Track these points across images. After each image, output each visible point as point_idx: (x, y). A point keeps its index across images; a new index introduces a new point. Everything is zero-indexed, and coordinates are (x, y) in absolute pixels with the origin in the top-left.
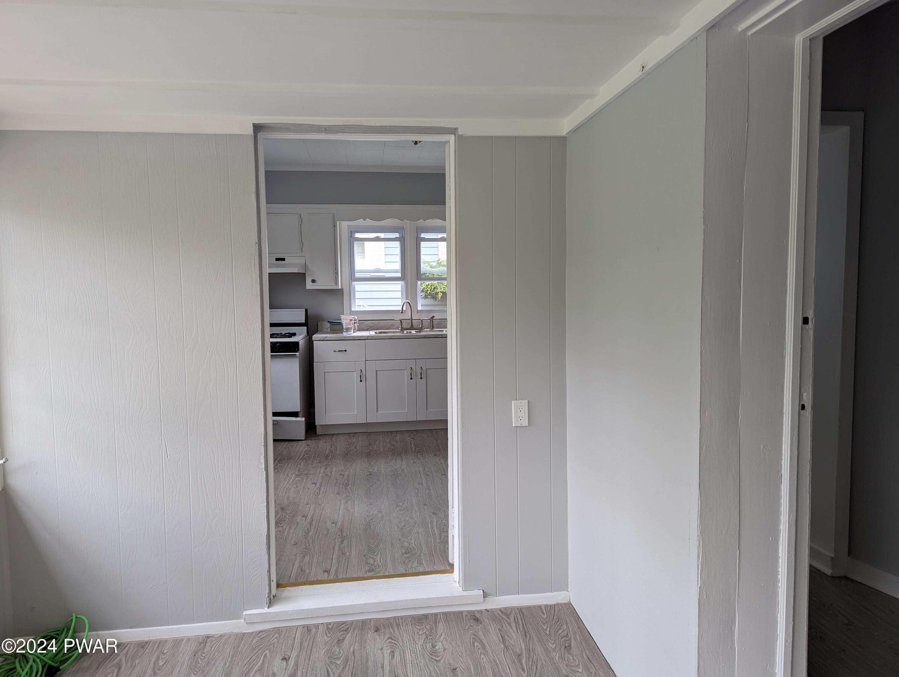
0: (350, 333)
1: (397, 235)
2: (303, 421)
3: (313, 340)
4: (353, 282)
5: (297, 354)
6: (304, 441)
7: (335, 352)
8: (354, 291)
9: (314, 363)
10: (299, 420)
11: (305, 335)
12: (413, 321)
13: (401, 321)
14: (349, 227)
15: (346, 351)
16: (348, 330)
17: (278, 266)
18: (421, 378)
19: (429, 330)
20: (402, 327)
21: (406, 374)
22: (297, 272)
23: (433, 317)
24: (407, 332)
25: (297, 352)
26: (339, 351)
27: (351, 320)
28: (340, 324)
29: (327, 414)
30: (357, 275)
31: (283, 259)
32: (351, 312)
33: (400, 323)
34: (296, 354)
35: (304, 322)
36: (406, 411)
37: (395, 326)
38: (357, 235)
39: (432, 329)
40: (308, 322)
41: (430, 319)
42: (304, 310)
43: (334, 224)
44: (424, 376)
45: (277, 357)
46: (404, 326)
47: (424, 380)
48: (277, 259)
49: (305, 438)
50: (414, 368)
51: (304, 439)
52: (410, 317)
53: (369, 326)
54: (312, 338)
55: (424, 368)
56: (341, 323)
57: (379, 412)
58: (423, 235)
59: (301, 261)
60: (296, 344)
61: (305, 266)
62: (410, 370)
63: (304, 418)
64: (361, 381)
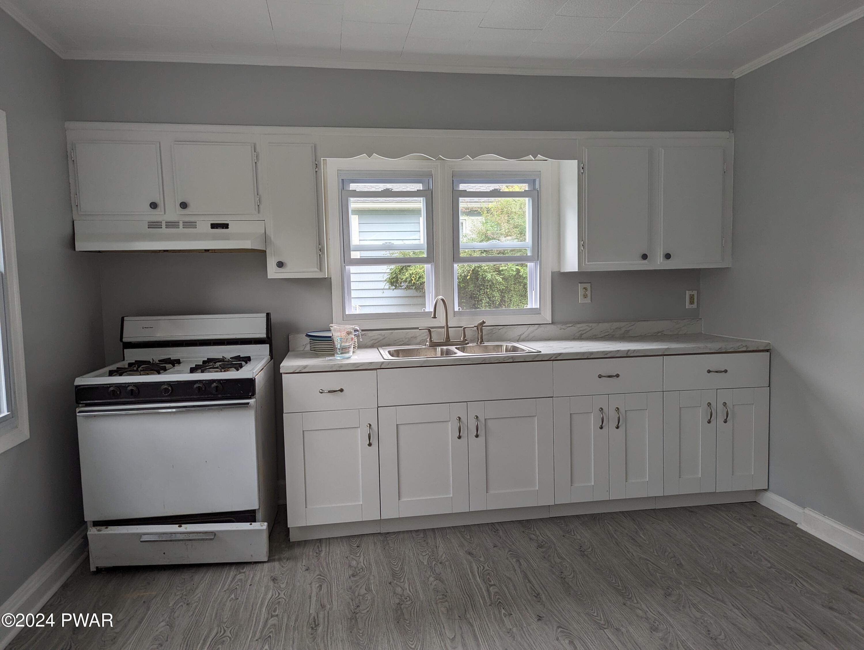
0: (347, 355)
1: (419, 187)
2: (263, 530)
3: (281, 372)
4: (348, 266)
5: (252, 401)
6: (266, 565)
7: (321, 393)
8: (349, 282)
9: (284, 414)
10: (255, 528)
11: (267, 361)
12: (449, 329)
13: (430, 331)
14: (339, 171)
15: (342, 390)
16: (344, 350)
17: (215, 238)
18: (477, 436)
19: (475, 344)
20: (431, 341)
21: (451, 429)
22: (249, 247)
23: (484, 322)
24: (442, 350)
25: (250, 398)
26: (329, 392)
27: (349, 333)
28: (329, 339)
29: (308, 507)
30: (355, 255)
31: (225, 226)
32: (345, 316)
33: (428, 333)
34: (248, 403)
35: (264, 336)
36: (451, 496)
37: (419, 340)
38: (353, 186)
39: (481, 343)
40: (271, 334)
41: (477, 327)
42: (265, 315)
43: (316, 163)
44: (481, 432)
45: (212, 409)
46: (435, 339)
47: (482, 438)
48: (214, 226)
49: (269, 557)
50: (463, 419)
51: (266, 560)
52: (444, 324)
53: (376, 340)
54: (279, 368)
55: (482, 418)
56: (330, 337)
57: (403, 499)
58: (462, 187)
59: (258, 229)
60: (251, 382)
61: (266, 238)
62: (457, 421)
63: (266, 524)
64: (370, 445)
